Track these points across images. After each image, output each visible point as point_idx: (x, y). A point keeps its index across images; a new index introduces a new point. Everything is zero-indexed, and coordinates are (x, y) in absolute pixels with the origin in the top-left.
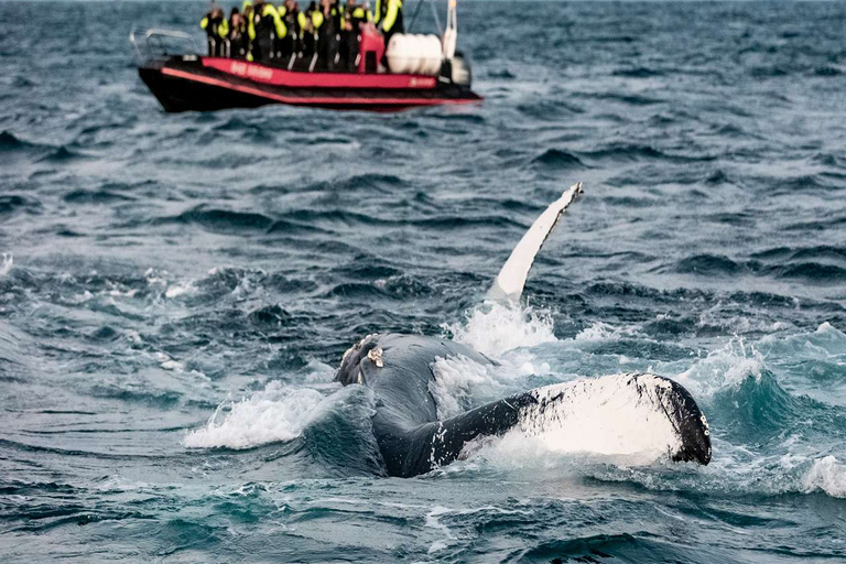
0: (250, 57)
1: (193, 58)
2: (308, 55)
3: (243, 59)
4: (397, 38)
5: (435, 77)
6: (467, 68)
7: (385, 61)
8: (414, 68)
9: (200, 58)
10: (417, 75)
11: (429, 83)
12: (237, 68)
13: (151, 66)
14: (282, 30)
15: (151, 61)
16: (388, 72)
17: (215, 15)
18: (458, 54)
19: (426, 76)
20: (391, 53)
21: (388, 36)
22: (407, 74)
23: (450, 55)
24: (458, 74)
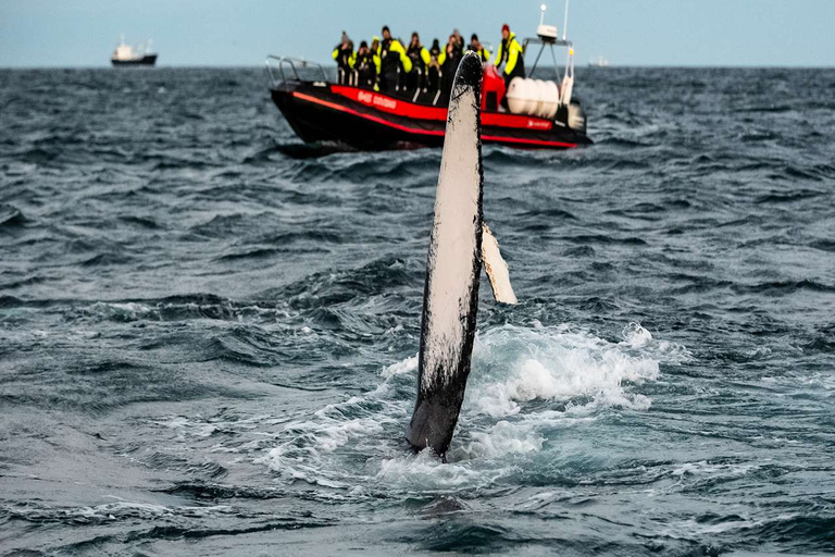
0: (376, 88)
1: (323, 84)
2: (432, 91)
3: (369, 89)
4: (517, 81)
5: (551, 121)
6: (583, 115)
7: (505, 102)
8: (532, 110)
9: (329, 85)
10: (534, 117)
11: (546, 125)
12: (364, 97)
13: (282, 89)
14: (408, 65)
15: (283, 84)
16: (508, 112)
17: (344, 47)
18: (574, 101)
19: (543, 118)
20: (510, 94)
21: (509, 78)
22: (525, 115)
23: (567, 101)
24: (574, 119)
